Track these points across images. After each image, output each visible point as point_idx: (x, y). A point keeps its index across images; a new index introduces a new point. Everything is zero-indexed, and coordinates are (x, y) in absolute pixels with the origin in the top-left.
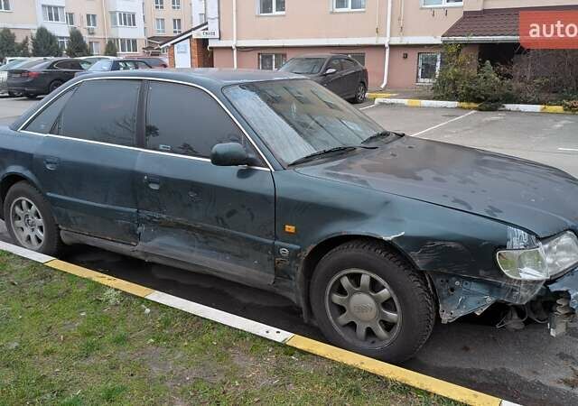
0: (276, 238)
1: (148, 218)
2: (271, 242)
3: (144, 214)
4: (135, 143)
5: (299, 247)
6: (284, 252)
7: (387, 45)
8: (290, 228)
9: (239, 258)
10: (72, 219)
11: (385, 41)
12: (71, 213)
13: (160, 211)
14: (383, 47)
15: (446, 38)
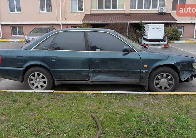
0: (141, 69)
1: (93, 71)
2: (140, 70)
3: (92, 70)
4: (85, 50)
5: (148, 70)
6: (144, 72)
7: (61, 24)
8: (146, 66)
9: (127, 77)
10: (63, 76)
11: (60, 23)
12: (62, 74)
13: (99, 68)
14: (60, 24)
15: (83, 22)
